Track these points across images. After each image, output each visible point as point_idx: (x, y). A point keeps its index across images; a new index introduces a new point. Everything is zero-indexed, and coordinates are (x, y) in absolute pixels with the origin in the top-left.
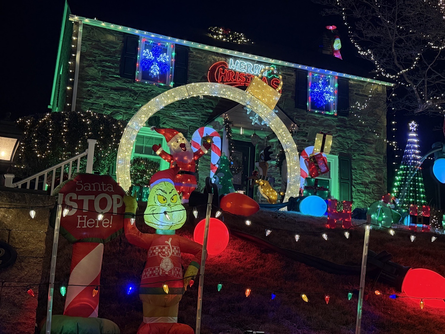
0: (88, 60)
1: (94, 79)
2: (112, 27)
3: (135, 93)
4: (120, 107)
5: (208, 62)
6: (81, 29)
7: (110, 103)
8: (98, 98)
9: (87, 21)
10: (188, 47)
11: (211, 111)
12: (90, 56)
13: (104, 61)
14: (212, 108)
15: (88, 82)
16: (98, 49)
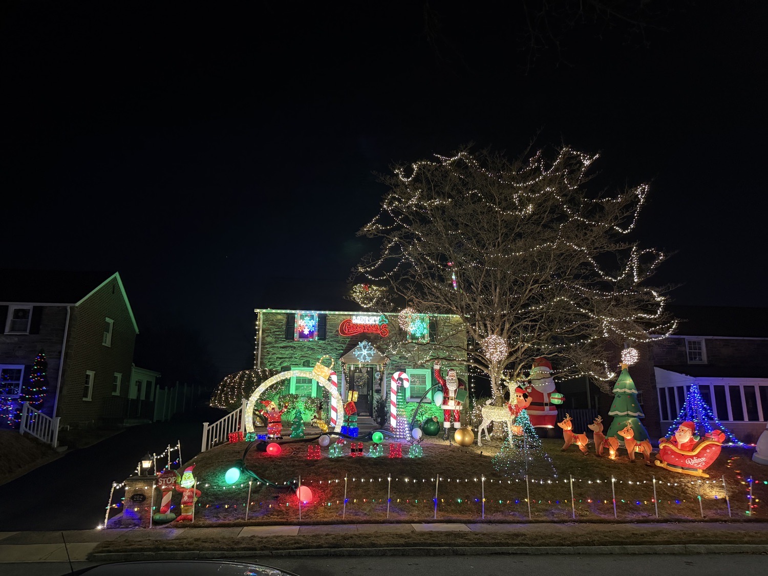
0: (266, 333)
1: (270, 343)
2: (279, 311)
3: (295, 348)
4: (286, 358)
5: (339, 321)
6: (261, 316)
7: (280, 356)
8: (273, 354)
9: (264, 311)
10: (326, 314)
11: (342, 352)
12: (268, 330)
13: (276, 331)
14: (342, 350)
15: (267, 346)
16: (272, 325)
